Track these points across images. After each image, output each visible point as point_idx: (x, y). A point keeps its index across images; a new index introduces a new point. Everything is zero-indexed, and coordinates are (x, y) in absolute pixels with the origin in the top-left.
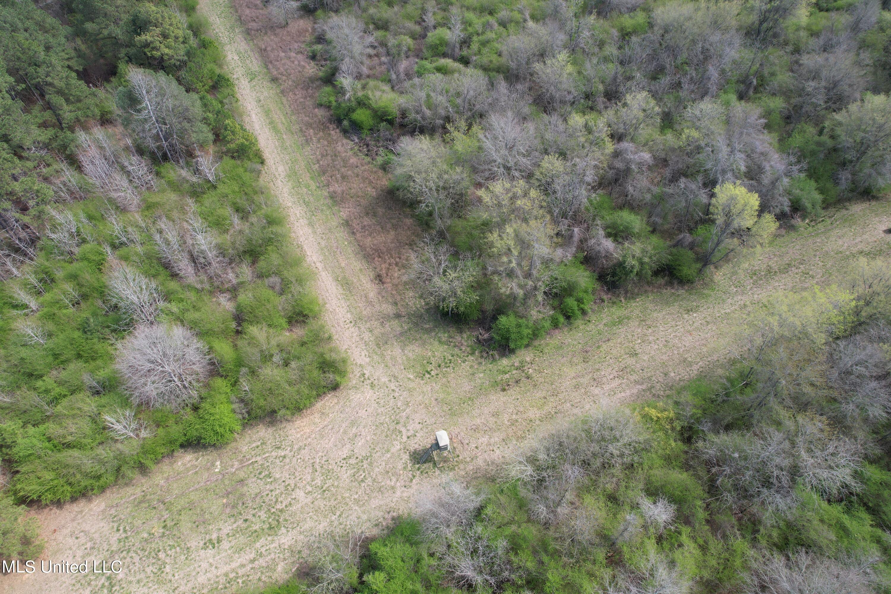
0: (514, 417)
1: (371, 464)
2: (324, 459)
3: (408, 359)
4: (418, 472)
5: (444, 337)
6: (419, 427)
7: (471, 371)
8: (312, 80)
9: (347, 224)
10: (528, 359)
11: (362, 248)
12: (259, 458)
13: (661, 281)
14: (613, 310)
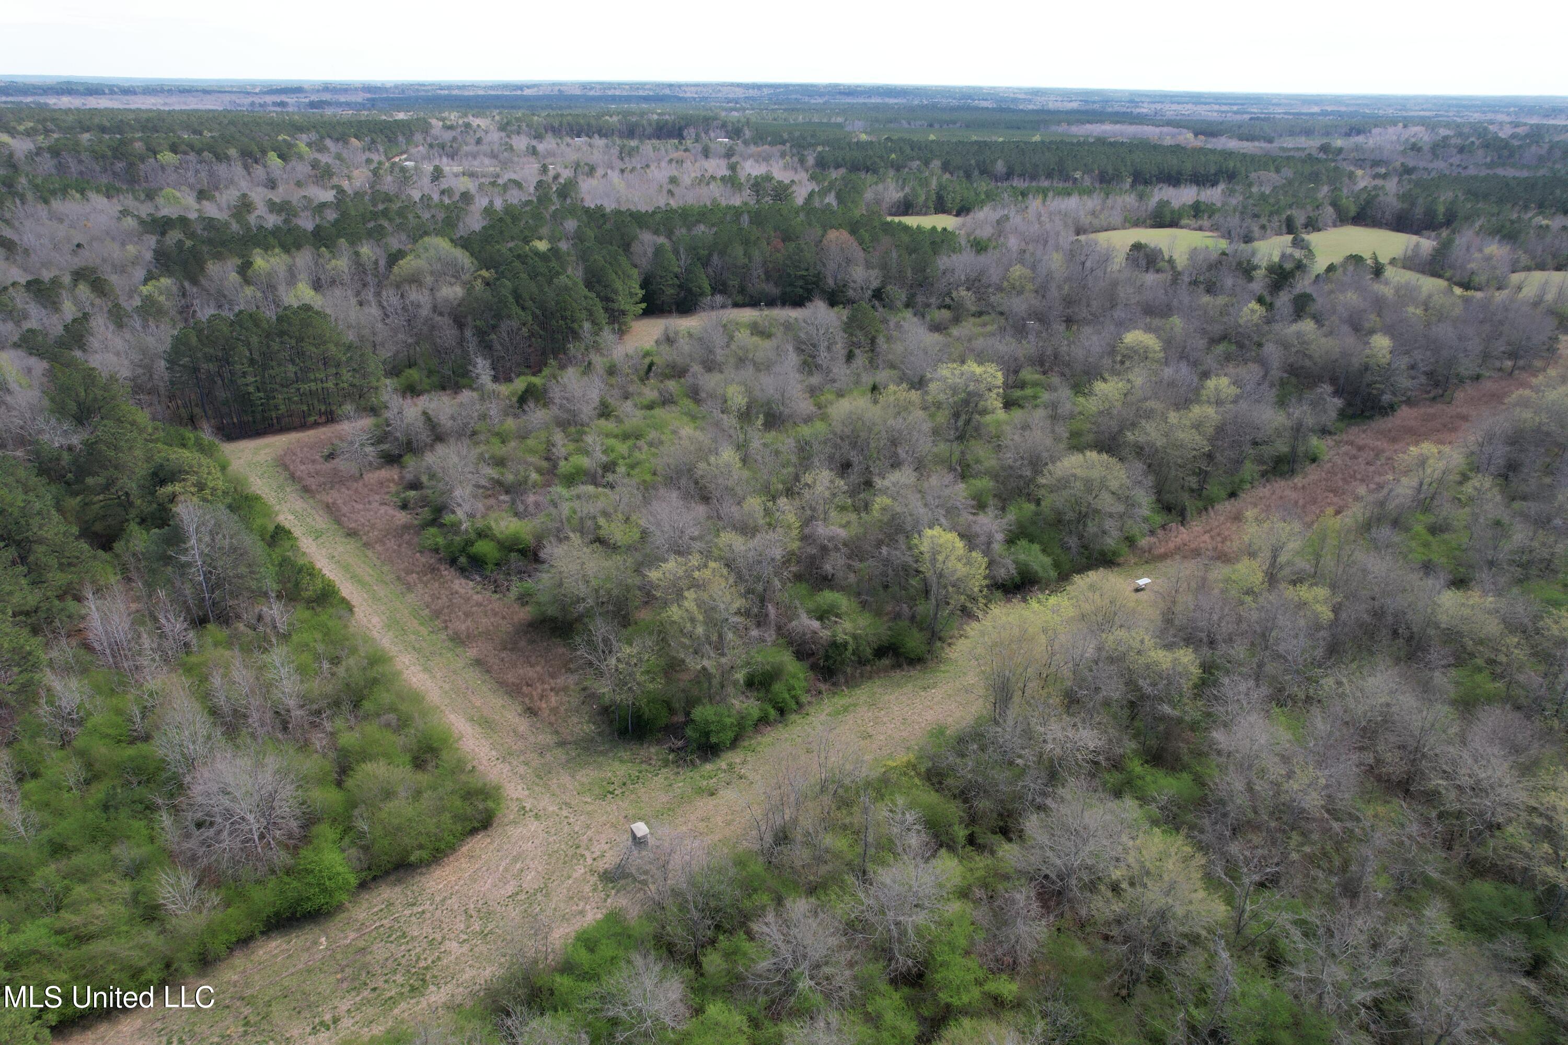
0: (729, 818)
1: (547, 895)
2: (480, 902)
3: (583, 784)
4: (613, 892)
5: (626, 755)
6: (607, 847)
7: (666, 783)
8: (406, 527)
9: (478, 662)
10: (738, 761)
11: (502, 684)
12: (385, 922)
13: (886, 662)
14: (836, 700)
